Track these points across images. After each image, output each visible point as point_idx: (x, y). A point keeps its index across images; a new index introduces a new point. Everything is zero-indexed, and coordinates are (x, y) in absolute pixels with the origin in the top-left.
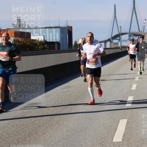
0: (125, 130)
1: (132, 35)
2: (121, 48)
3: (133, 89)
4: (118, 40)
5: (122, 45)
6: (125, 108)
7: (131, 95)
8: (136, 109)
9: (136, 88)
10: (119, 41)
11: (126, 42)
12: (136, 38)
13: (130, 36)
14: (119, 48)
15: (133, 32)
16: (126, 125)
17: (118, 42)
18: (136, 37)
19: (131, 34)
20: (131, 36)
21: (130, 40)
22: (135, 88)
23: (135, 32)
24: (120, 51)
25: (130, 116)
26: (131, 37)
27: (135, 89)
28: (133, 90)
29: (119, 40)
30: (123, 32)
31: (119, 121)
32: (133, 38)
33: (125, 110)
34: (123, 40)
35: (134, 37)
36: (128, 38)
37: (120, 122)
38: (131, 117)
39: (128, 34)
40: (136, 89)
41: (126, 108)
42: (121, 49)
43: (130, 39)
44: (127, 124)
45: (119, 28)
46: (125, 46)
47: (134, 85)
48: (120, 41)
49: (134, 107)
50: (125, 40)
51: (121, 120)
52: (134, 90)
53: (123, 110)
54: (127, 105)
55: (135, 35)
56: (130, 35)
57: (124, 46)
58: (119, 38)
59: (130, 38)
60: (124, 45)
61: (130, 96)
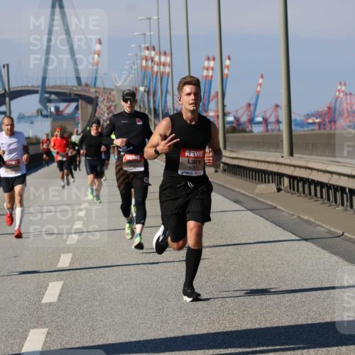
1: (53, 97)
3: (46, 300)
7: (39, 324)
9: (60, 295)
11: (32, 123)
12: (68, 108)
13: (45, 101)
18: (65, 104)
19: (51, 93)
20: (50, 101)
21: (46, 116)
22: (57, 297)
26: (48, 104)
27: (55, 300)
28: (46, 304)
30: (15, 84)
32: (57, 109)
35: (62, 106)
36: (39, 106)
39: (36, 92)
40: (59, 299)
43: (45, 112)
47: (51, 284)
50: (29, 117)
52: (50, 304)
55: (66, 97)
56: (47, 95)
59: (46, 108)
61: (35, 327)
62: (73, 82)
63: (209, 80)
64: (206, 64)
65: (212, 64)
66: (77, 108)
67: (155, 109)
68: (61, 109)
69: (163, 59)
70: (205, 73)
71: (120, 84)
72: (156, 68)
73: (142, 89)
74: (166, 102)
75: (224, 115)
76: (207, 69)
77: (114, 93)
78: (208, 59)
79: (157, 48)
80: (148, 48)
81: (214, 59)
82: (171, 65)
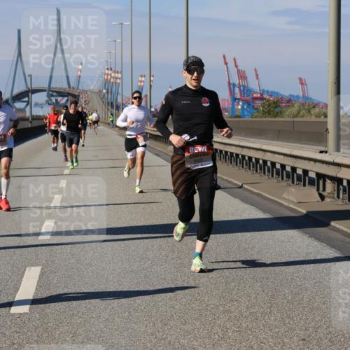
0: (37, 288)
1: (55, 94)
2: (30, 120)
4: (26, 103)
5: (34, 113)
6: (37, 243)
8: (59, 247)
10: (27, 105)
11: (42, 108)
12: (63, 100)
13: (50, 96)
14: (28, 119)
15: (56, 88)
16: (40, 278)
17: (26, 107)
18: (61, 98)
19: (53, 92)
20: (52, 96)
21: (49, 104)
23: (60, 88)
24: (30, 126)
25: (46, 261)
26: (52, 98)
29: (28, 103)
30: (35, 86)
31: (25, 270)
32: (56, 100)
33: (38, 248)
34: (36, 104)
35: (59, 99)
36: (47, 99)
37: (26, 272)
38: (50, 263)
39: (45, 91)
41: (40, 243)
42: (31, 122)
43: (50, 102)
44: (40, 276)
45: (28, 79)
46: (40, 116)
48: (29, 106)
49: (56, 243)
50: (41, 104)
51: (27, 269)
53: (33, 248)
54: (41, 238)
55: (62, 94)
56: (51, 93)
57: (36, 116)
58: (26, 99)
59: (51, 100)
60: (38, 114)
62: (65, 86)
63: (142, 87)
64: (140, 79)
65: (143, 79)
66: (67, 100)
67: (112, 103)
68: (59, 100)
69: (117, 75)
70: (139, 84)
71: (92, 88)
72: (112, 80)
73: (104, 91)
74: (117, 99)
75: (151, 107)
76: (141, 82)
77: (89, 93)
78: (141, 76)
79: (113, 69)
80: (108, 69)
81: (144, 76)
82: (121, 78)
